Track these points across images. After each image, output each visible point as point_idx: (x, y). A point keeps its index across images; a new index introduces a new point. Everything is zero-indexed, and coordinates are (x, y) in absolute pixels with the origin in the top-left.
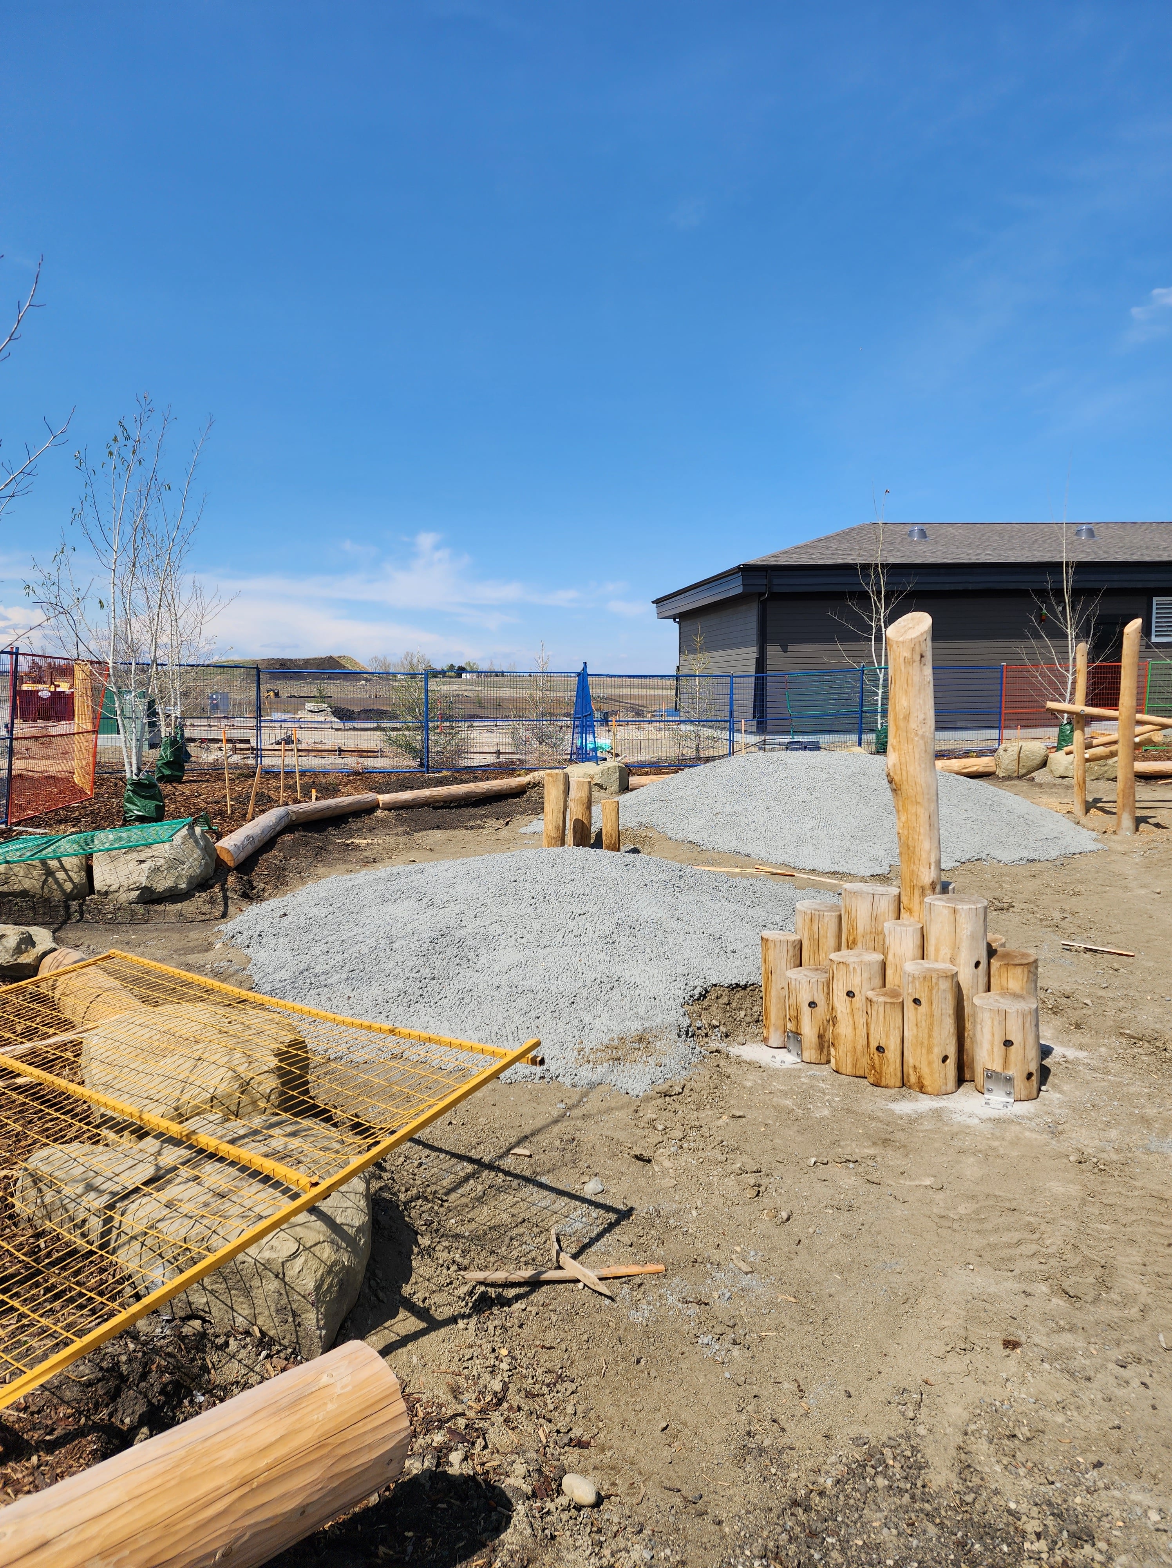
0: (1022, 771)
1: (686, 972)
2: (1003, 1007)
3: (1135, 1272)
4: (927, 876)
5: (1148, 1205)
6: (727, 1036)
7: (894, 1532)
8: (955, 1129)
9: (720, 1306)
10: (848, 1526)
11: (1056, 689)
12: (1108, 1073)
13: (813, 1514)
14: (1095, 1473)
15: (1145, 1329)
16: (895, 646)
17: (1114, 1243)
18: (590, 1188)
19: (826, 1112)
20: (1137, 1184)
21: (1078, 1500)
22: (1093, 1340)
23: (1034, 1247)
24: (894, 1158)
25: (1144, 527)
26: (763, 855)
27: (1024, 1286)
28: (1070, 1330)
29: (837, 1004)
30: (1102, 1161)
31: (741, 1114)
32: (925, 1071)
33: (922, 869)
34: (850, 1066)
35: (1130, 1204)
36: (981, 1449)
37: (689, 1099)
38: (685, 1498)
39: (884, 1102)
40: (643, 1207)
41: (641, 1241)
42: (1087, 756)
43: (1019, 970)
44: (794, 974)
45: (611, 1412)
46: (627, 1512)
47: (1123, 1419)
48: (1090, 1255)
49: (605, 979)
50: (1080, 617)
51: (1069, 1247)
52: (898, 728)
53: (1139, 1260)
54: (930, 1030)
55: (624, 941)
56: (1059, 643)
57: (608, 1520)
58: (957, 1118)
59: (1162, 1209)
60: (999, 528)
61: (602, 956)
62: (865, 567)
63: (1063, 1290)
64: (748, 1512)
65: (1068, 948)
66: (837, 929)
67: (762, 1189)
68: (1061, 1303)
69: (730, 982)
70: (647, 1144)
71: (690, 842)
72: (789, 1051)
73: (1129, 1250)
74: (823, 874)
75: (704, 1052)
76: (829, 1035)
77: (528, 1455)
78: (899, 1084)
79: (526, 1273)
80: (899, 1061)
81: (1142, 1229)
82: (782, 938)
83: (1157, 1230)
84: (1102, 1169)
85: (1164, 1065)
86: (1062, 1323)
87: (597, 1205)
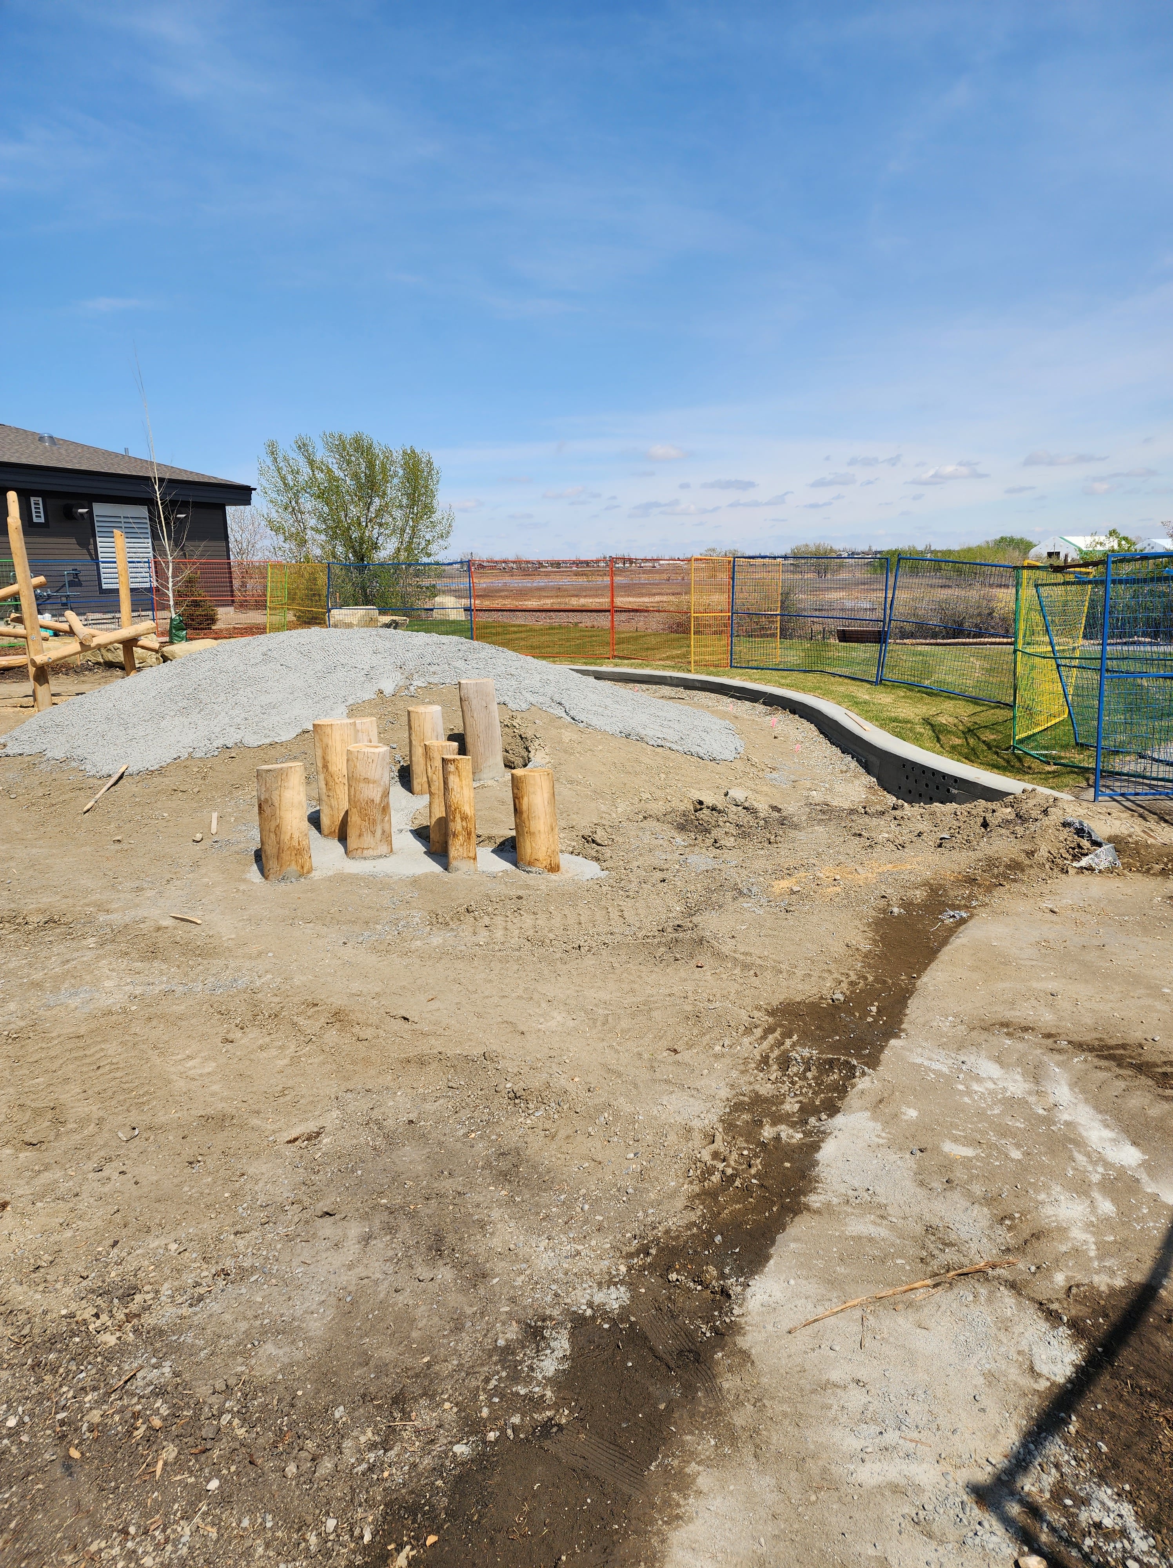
3: (79, 1100)
5: (69, 1046)
14: (116, 1250)
15: (106, 1135)
20: (53, 1035)
21: (113, 1274)
22: (68, 1166)
30: (12, 1031)
35: (52, 1053)
47: (118, 1204)
48: (38, 1106)
51: (15, 1110)
53: (78, 1090)
59: (81, 1044)
63: (25, 1143)
68: (29, 1154)
73: (67, 1088)
81: (71, 1067)
83: (84, 1061)
84: (14, 1039)
85: (30, 936)
86: (37, 1168)
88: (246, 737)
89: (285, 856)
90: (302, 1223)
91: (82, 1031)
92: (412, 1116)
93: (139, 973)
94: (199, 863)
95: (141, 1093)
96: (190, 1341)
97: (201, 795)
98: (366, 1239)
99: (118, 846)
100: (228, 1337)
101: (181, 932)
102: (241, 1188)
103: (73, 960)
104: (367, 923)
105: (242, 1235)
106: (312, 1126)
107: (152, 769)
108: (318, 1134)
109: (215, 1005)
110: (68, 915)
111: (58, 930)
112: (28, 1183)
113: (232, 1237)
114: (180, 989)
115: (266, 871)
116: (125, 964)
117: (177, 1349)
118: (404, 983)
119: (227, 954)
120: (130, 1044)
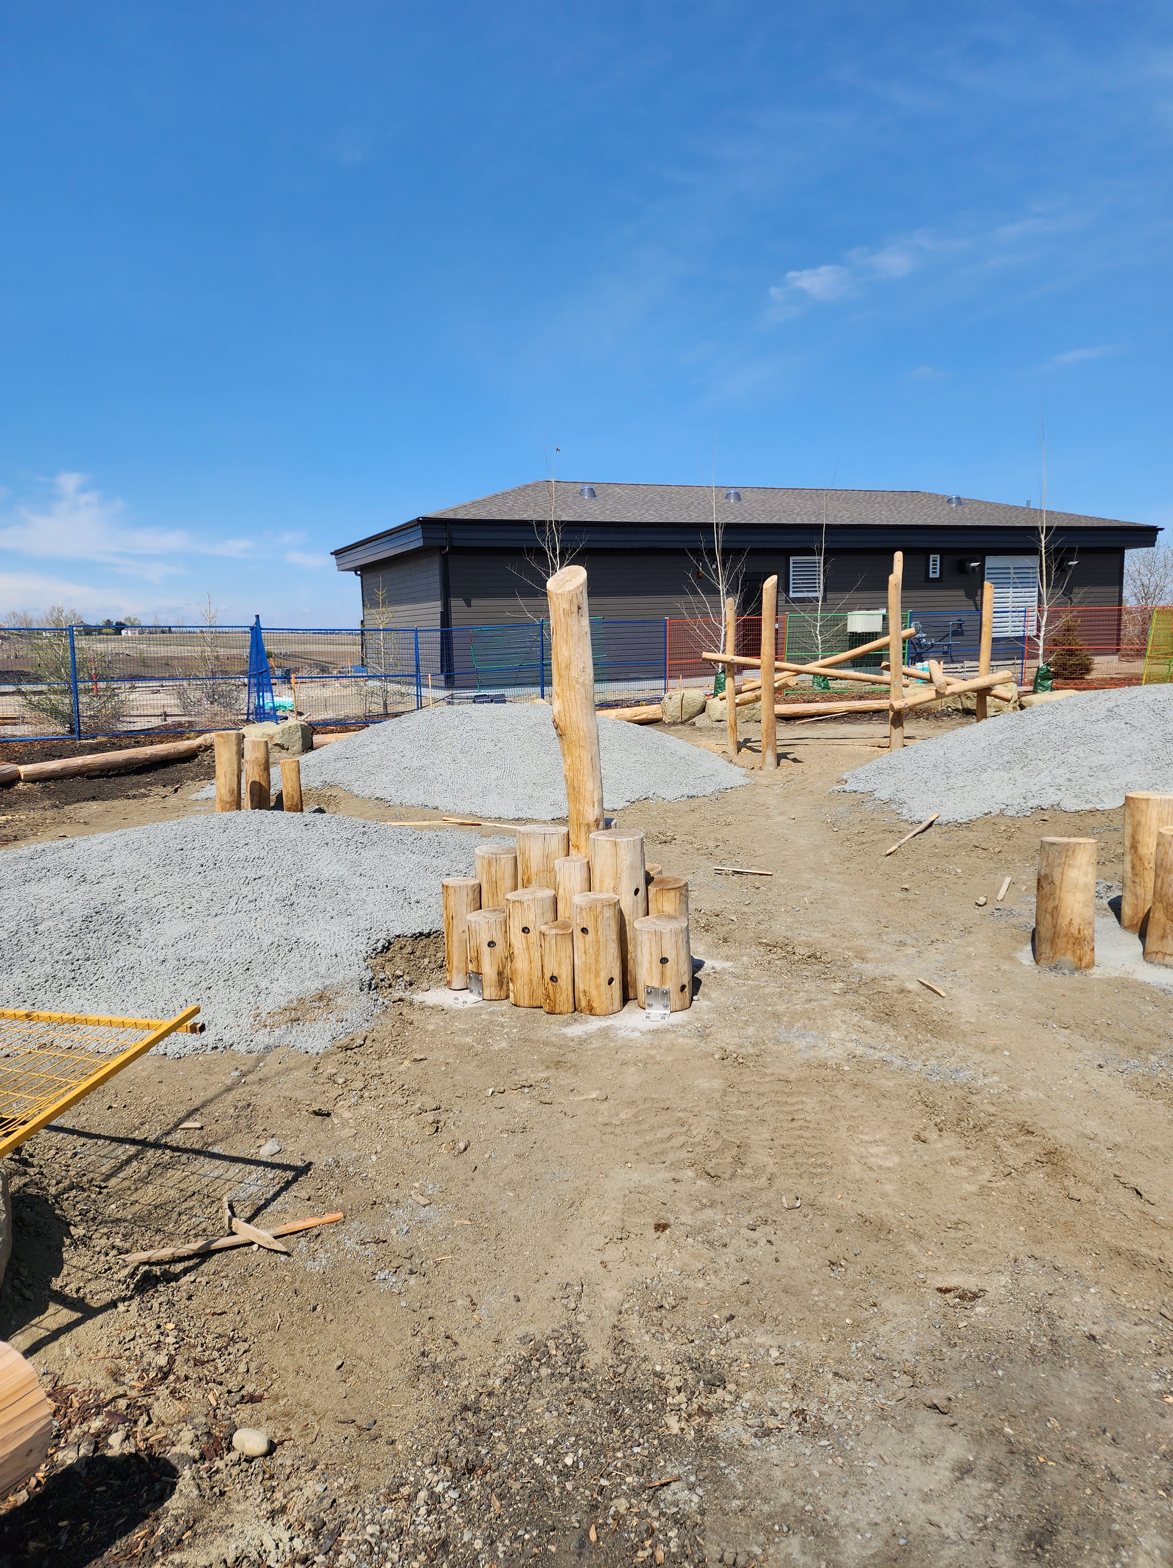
0: (685, 717)
1: (368, 927)
2: (658, 928)
3: (764, 1147)
4: (591, 814)
5: (776, 1088)
6: (411, 984)
7: (555, 1413)
8: (620, 1044)
9: (397, 1241)
10: (513, 1417)
11: (712, 641)
12: (748, 978)
13: (482, 1415)
14: (728, 1325)
15: (772, 1194)
16: (554, 598)
17: (748, 1124)
18: (267, 1150)
19: (504, 1044)
20: (768, 1071)
21: (713, 1352)
22: (729, 1211)
23: (682, 1139)
24: (565, 1078)
25: (782, 492)
26: (451, 806)
27: (673, 1175)
28: (711, 1206)
29: (514, 941)
30: (741, 1056)
31: (423, 1057)
32: (594, 993)
33: (587, 808)
34: (527, 998)
35: (762, 1090)
36: (633, 1322)
37: (371, 1050)
38: (358, 1427)
39: (557, 1028)
40: (321, 1160)
41: (320, 1193)
42: (737, 701)
43: (672, 893)
44: (474, 917)
45: (286, 1362)
46: (301, 1453)
47: (752, 1275)
48: (729, 1139)
49: (283, 942)
50: (730, 574)
51: (711, 1134)
52: (560, 676)
53: (768, 1136)
54: (597, 955)
55: (303, 901)
56: (713, 598)
57: (281, 1465)
58: (622, 1033)
59: (787, 1090)
60: (660, 489)
61: (280, 919)
62: (541, 524)
63: (706, 1172)
64: (420, 1426)
65: (719, 872)
66: (513, 870)
67: (441, 1124)
68: (704, 1183)
69: (413, 932)
70: (326, 1099)
71: (377, 799)
72: (471, 991)
73: (760, 1129)
74: (508, 821)
75: (387, 1003)
76: (507, 972)
77: (196, 1421)
78: (571, 1009)
79: (195, 1245)
80: (570, 988)
81: (771, 1109)
82: (462, 884)
83: (783, 1108)
84: (740, 1063)
85: (793, 967)
86: (704, 1201)
87: (274, 1166)
88: (1065, 800)
89: (1061, 943)
90: (904, 1403)
91: (793, 1076)
92: (1097, 1331)
93: (866, 1032)
94: (972, 930)
95: (818, 1162)
96: (732, 1479)
97: (1001, 856)
98: (964, 1470)
99: (904, 895)
100: (766, 1500)
101: (922, 1001)
102: (867, 1321)
103: (815, 1001)
104: (1139, 1048)
105: (841, 1381)
106: (971, 1283)
107: (961, 821)
108: (975, 1296)
109: (923, 1093)
110: (829, 954)
111: (816, 967)
112: (692, 1214)
113: (830, 1376)
114: (898, 1062)
115: (1037, 954)
116: (857, 1018)
117: (717, 1479)
118: (1159, 1144)
119: (960, 1038)
120: (828, 1106)
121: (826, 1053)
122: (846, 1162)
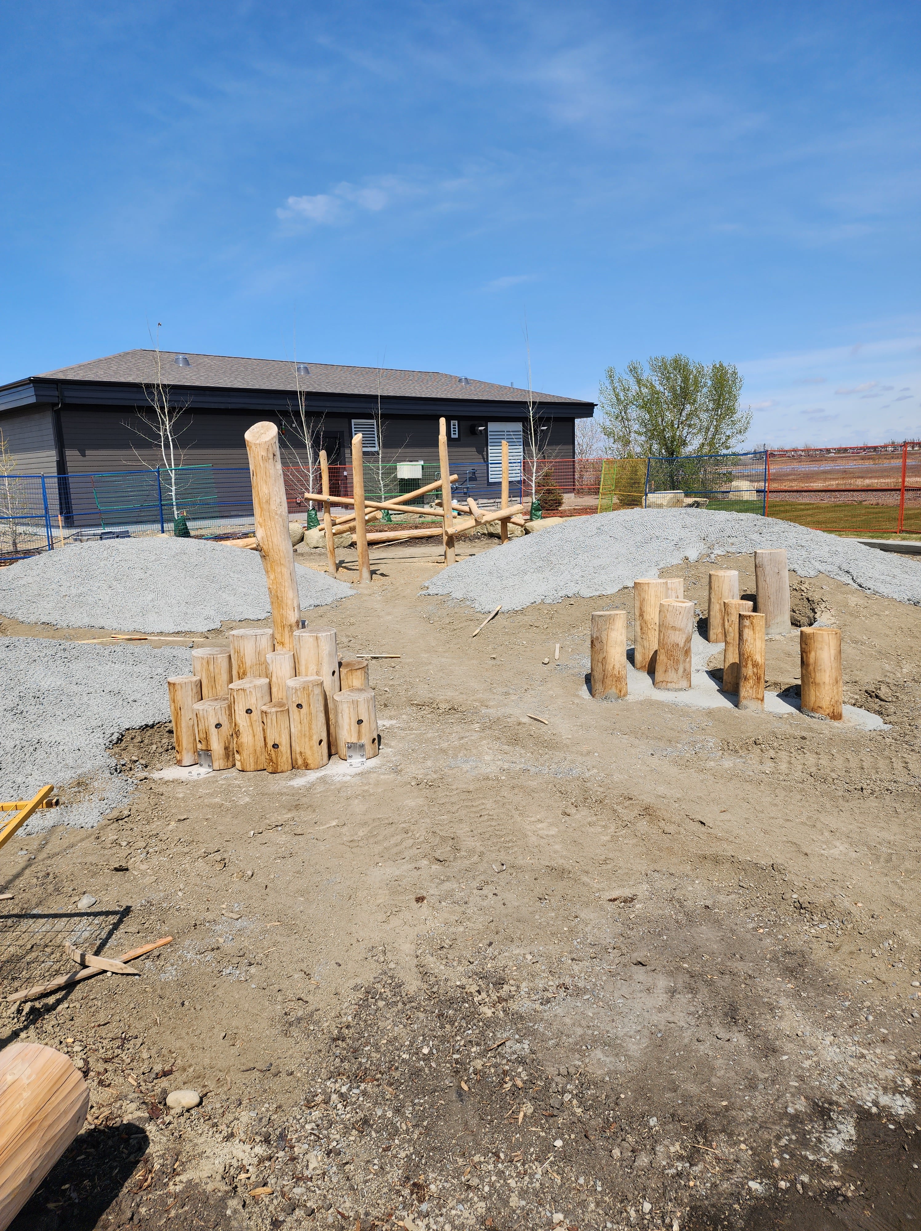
1: (100, 724)
2: (355, 698)
5: (462, 798)
6: (146, 767)
8: (338, 786)
9: (227, 946)
14: (491, 949)
15: (485, 865)
17: (452, 824)
18: (84, 904)
19: (247, 799)
20: (453, 787)
21: (489, 966)
22: (461, 881)
23: (411, 841)
24: (306, 816)
27: (414, 865)
28: (447, 880)
29: (239, 721)
30: (429, 781)
31: (185, 817)
32: (308, 753)
34: (252, 764)
35: (453, 800)
36: (430, 960)
37: (139, 818)
39: (284, 782)
40: (136, 904)
41: (145, 926)
42: (334, 531)
43: (359, 672)
45: (178, 1044)
49: (24, 744)
51: (430, 834)
54: (310, 724)
55: (32, 709)
58: (337, 779)
59: (470, 798)
61: (14, 726)
63: (436, 859)
67: (226, 861)
68: (437, 867)
69: (140, 725)
70: (118, 859)
72: (201, 765)
75: (135, 782)
76: (234, 746)
78: (290, 768)
80: (289, 751)
81: (464, 812)
82: (186, 680)
83: (471, 810)
84: (432, 785)
86: (442, 877)
87: (96, 914)
94: (547, 680)
96: (541, 1030)
100: (568, 1036)
101: (534, 729)
104: (670, 741)
112: (437, 887)
115: (593, 690)
118: (701, 794)
120: (501, 803)
121: (485, 770)
122: (526, 836)
